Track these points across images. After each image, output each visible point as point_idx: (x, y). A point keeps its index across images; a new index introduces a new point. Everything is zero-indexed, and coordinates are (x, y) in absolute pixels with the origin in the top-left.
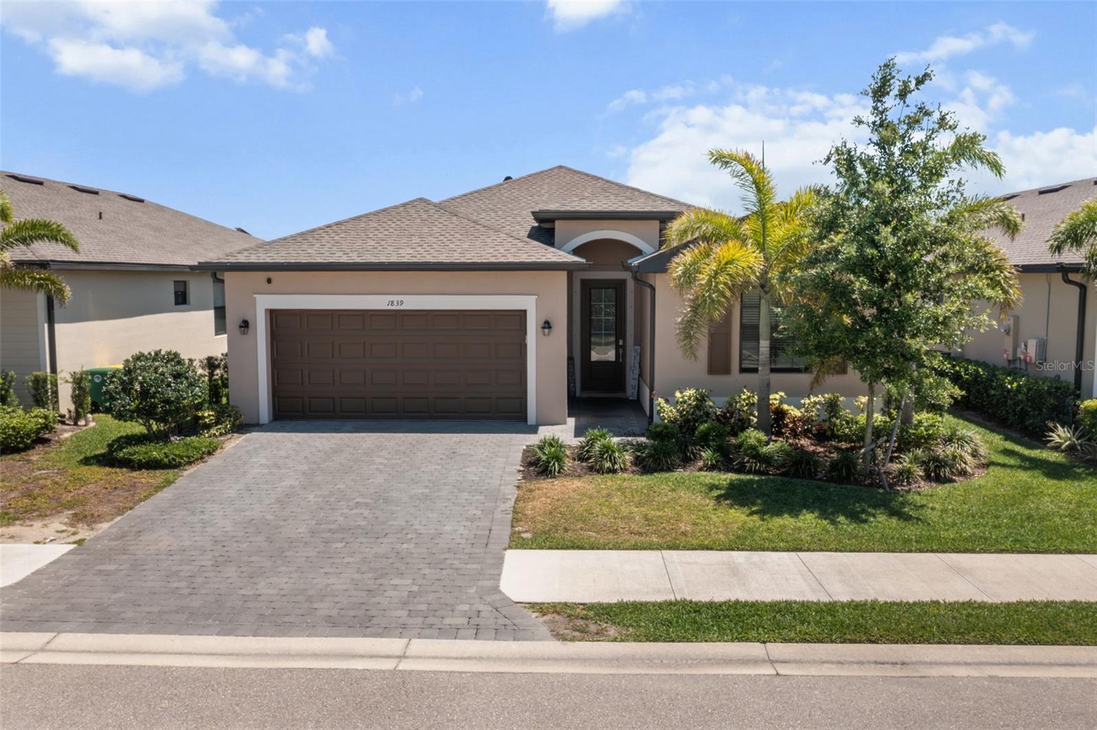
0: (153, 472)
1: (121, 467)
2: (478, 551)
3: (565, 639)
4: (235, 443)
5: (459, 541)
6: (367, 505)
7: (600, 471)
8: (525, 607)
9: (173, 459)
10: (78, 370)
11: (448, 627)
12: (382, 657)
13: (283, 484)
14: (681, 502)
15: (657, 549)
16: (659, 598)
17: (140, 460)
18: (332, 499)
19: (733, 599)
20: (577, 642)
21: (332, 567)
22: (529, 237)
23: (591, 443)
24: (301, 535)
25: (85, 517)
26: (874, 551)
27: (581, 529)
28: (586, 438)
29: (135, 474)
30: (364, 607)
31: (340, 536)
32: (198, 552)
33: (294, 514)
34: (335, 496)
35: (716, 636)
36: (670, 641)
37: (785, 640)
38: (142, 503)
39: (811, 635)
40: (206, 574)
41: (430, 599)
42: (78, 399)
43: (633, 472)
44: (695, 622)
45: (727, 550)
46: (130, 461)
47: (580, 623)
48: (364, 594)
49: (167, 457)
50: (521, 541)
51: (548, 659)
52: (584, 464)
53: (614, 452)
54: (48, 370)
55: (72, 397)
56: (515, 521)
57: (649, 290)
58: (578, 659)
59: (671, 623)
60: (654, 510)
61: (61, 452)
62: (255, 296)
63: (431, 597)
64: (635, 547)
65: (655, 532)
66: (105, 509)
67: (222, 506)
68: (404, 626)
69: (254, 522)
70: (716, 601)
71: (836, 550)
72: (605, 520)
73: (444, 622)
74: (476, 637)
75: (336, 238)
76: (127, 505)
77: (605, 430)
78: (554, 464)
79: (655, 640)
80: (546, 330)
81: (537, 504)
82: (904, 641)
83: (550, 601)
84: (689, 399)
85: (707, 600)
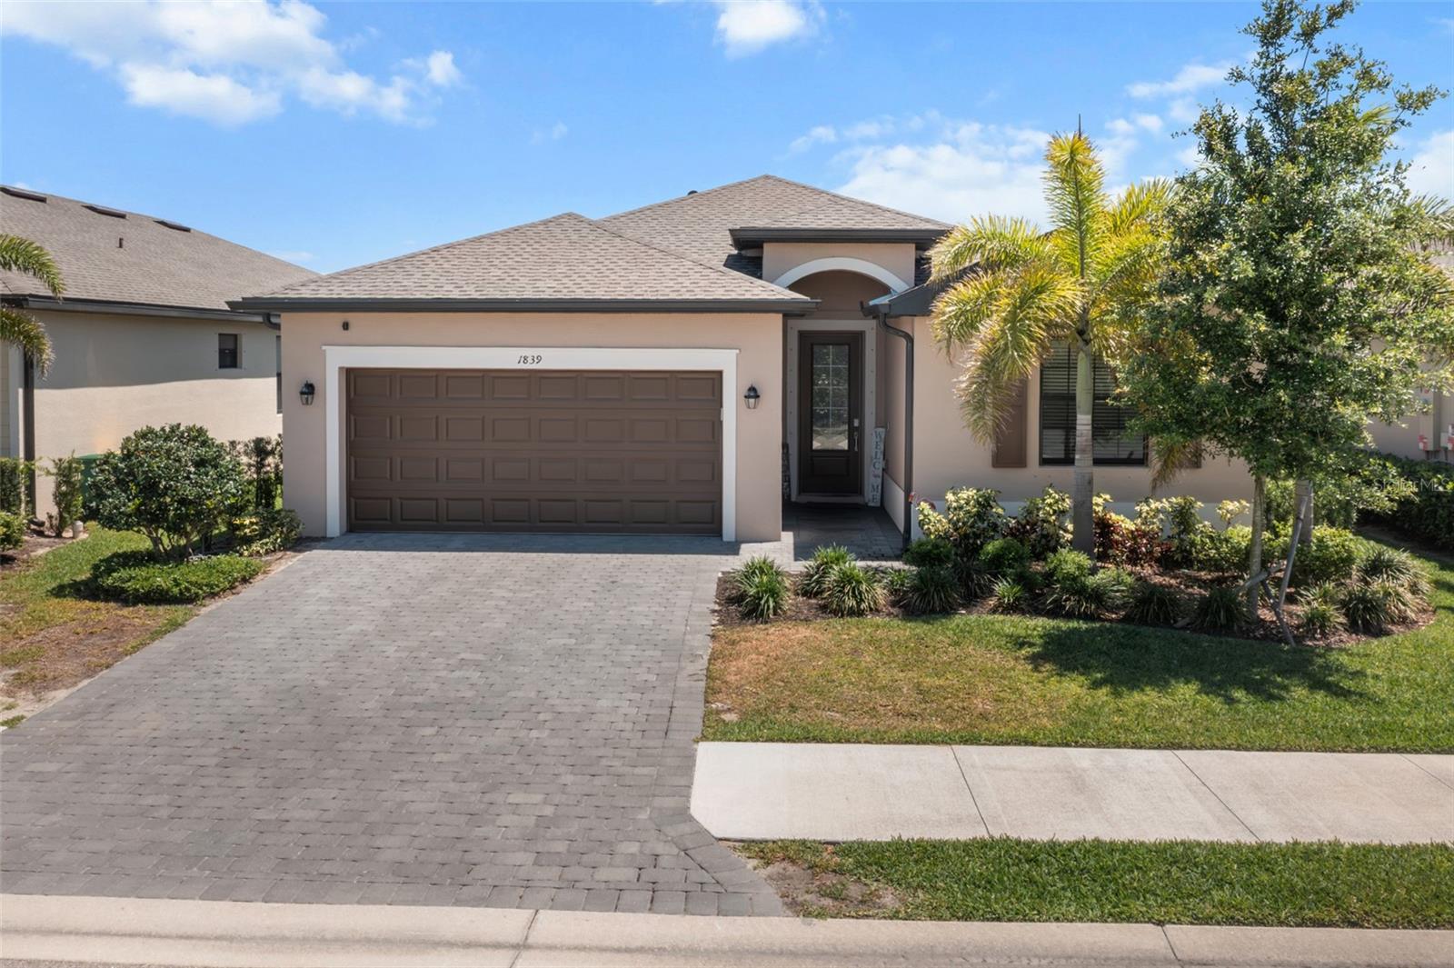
0: (154, 608)
1: (107, 601)
2: (651, 743)
3: (808, 914)
4: (288, 565)
5: (621, 725)
6: (477, 664)
7: (839, 612)
8: (735, 848)
9: (186, 588)
10: (66, 457)
11: (603, 886)
12: (486, 946)
13: (351, 628)
14: (970, 662)
15: (944, 743)
16: (964, 834)
17: (137, 590)
18: (423, 655)
19: (1090, 838)
20: (829, 920)
21: (412, 770)
22: (725, 265)
23: (823, 569)
24: (370, 714)
25: (33, 679)
26: (1301, 750)
27: (818, 706)
28: (816, 560)
29: (126, 611)
30: (460, 845)
31: (431, 715)
32: (197, 742)
33: (361, 678)
34: (428, 649)
35: (1072, 909)
36: (993, 920)
37: (1197, 919)
38: (128, 658)
39: (1241, 910)
40: (205, 782)
41: (573, 831)
42: (62, 499)
43: (889, 614)
44: (1032, 881)
45: (1059, 745)
46: (123, 590)
47: (831, 880)
48: (463, 819)
49: (178, 585)
50: (721, 726)
51: (781, 953)
52: (813, 601)
53: (859, 582)
54: (22, 454)
55: (55, 496)
56: (710, 693)
57: (903, 342)
58: (834, 954)
59: (989, 882)
60: (930, 676)
61: (26, 577)
62: (324, 348)
63: (574, 827)
64: (907, 740)
65: (936, 713)
66: (69, 666)
67: (251, 664)
68: (527, 884)
69: (296, 690)
70: (1061, 840)
71: (1238, 748)
72: (853, 692)
73: (597, 877)
74: (652, 906)
75: (446, 265)
76: (103, 661)
77: (843, 550)
78: (767, 601)
79: (967, 917)
80: (752, 401)
81: (744, 664)
82: (1410, 922)
83: (776, 837)
84: (967, 504)
85: (1046, 839)
